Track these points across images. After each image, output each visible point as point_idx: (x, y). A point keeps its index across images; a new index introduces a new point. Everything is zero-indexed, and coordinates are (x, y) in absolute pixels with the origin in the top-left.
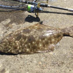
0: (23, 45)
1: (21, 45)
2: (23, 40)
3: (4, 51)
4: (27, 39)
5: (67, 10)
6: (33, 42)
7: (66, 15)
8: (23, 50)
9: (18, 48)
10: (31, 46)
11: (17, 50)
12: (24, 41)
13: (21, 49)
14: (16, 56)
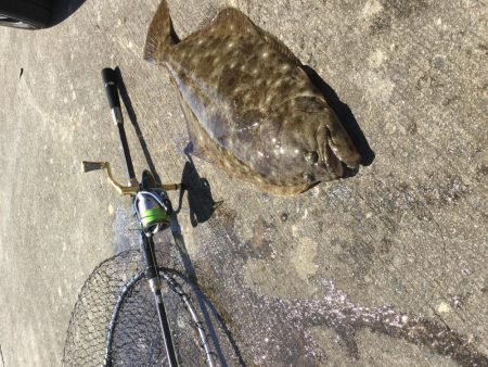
0: (259, 82)
1: (264, 83)
2: (247, 97)
3: (321, 108)
4: (237, 90)
5: (121, 126)
6: (232, 66)
7: (139, 118)
8: (274, 64)
9: (278, 83)
10: (247, 60)
11: (287, 79)
12: (245, 93)
13: (275, 72)
14: (312, 65)
